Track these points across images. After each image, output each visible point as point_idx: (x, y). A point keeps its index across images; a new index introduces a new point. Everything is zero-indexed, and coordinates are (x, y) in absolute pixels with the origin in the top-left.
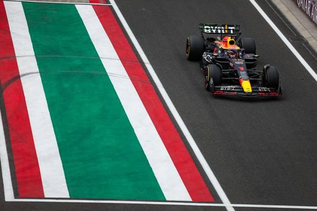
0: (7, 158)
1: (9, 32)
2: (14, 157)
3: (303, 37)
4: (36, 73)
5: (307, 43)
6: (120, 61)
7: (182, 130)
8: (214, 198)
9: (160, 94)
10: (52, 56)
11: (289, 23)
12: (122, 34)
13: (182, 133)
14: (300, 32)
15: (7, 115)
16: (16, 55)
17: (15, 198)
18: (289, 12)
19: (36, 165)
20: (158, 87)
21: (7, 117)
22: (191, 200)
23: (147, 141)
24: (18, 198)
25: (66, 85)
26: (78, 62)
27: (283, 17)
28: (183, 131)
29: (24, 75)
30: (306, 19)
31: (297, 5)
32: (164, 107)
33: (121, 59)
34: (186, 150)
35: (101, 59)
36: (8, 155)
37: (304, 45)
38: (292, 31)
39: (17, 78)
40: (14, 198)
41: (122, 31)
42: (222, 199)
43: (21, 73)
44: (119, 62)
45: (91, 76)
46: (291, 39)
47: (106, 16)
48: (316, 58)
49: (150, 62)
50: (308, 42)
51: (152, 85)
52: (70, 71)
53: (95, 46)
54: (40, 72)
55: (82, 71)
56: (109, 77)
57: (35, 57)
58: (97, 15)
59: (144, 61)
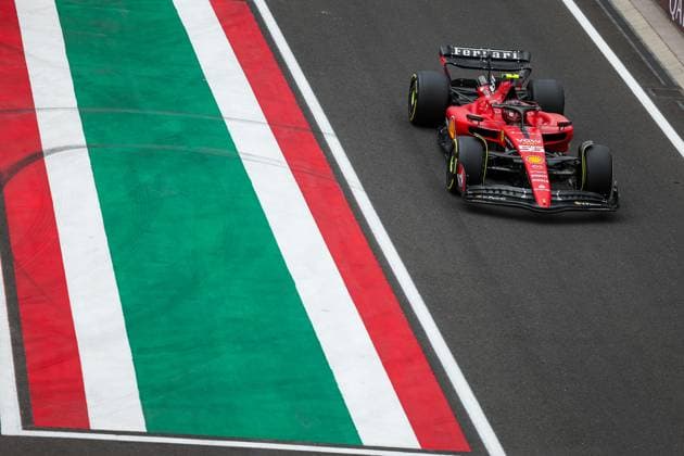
0: (9, 337)
1: (21, 53)
2: (24, 337)
3: (680, 88)
4: (78, 147)
6: (268, 127)
8: (469, 442)
9: (356, 203)
10: (117, 111)
11: (649, 55)
12: (276, 66)
13: (403, 294)
14: (674, 76)
15: (11, 240)
16: (37, 105)
17: (25, 429)
18: (650, 30)
19: (74, 355)
20: (353, 190)
21: (12, 245)
22: (418, 446)
24: (31, 429)
25: (146, 177)
26: (174, 126)
27: (637, 40)
29: (53, 151)
31: (669, 16)
33: (271, 122)
35: (228, 123)
36: (11, 330)
37: (681, 106)
38: (655, 73)
39: (37, 156)
40: (20, 427)
42: (487, 446)
43: (45, 146)
44: (267, 130)
45: (202, 159)
46: (654, 90)
47: (239, 24)
49: (335, 131)
51: (338, 185)
52: (155, 146)
53: (213, 92)
54: (89, 146)
55: (183, 148)
56: (243, 161)
57: (77, 111)
58: (220, 20)
59: (323, 130)
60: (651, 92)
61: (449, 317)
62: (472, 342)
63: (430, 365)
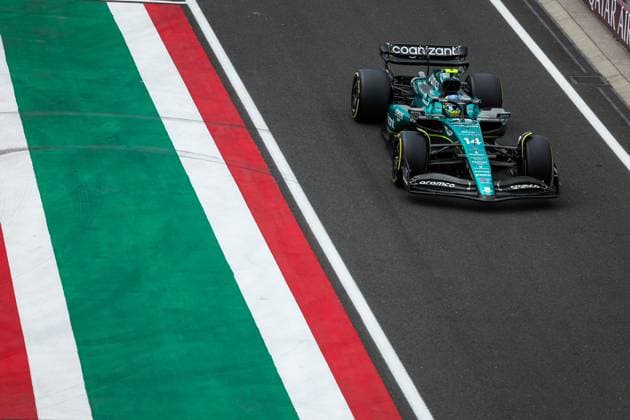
3: (600, 74)
4: (20, 150)
5: (608, 88)
6: (204, 126)
7: (338, 274)
10: (57, 113)
11: (570, 44)
12: (209, 66)
14: (594, 64)
18: (570, 20)
19: (21, 350)
20: (287, 182)
23: (262, 299)
25: (87, 177)
26: (112, 126)
28: (340, 277)
30: (607, 36)
31: (589, 6)
32: (299, 224)
33: (207, 121)
34: (346, 317)
35: (164, 122)
37: (602, 92)
38: (576, 61)
41: (210, 59)
44: (203, 128)
45: (141, 158)
46: (575, 78)
47: (172, 24)
48: (627, 121)
49: (269, 126)
50: (610, 86)
51: (273, 178)
52: (95, 147)
53: (150, 92)
54: (30, 149)
55: (122, 147)
56: (181, 159)
57: (18, 115)
58: (156, 25)
59: (257, 126)
60: (572, 80)
61: (383, 302)
62: (405, 324)
63: (366, 348)
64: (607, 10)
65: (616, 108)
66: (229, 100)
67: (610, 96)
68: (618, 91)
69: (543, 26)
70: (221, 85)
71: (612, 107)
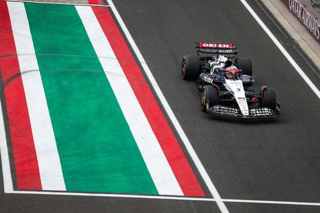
1: (11, 31)
2: (14, 151)
3: (294, 39)
4: (36, 70)
5: (297, 45)
8: (205, 193)
9: (155, 92)
10: (52, 55)
11: (281, 26)
12: (120, 34)
14: (291, 35)
16: (18, 53)
17: (14, 190)
18: (281, 15)
19: (35, 159)
21: (8, 113)
22: (183, 195)
24: (17, 190)
25: (65, 83)
29: (25, 72)
31: (289, 9)
33: (118, 58)
34: (179, 146)
35: (99, 58)
36: (8, 149)
37: (295, 48)
38: (283, 33)
39: (18, 75)
42: (212, 194)
43: (22, 71)
45: (88, 74)
46: (283, 41)
47: (104, 17)
49: (146, 61)
50: (299, 45)
51: (147, 84)
52: (68, 70)
53: (93, 46)
54: (40, 70)
55: (81, 70)
56: (107, 75)
57: (35, 55)
58: (96, 15)
59: (140, 61)
60: (281, 42)
64: (297, 11)
65: (301, 54)
66: (128, 49)
67: (298, 49)
68: (302, 47)
69: (268, 17)
70: (125, 42)
71: (299, 54)
